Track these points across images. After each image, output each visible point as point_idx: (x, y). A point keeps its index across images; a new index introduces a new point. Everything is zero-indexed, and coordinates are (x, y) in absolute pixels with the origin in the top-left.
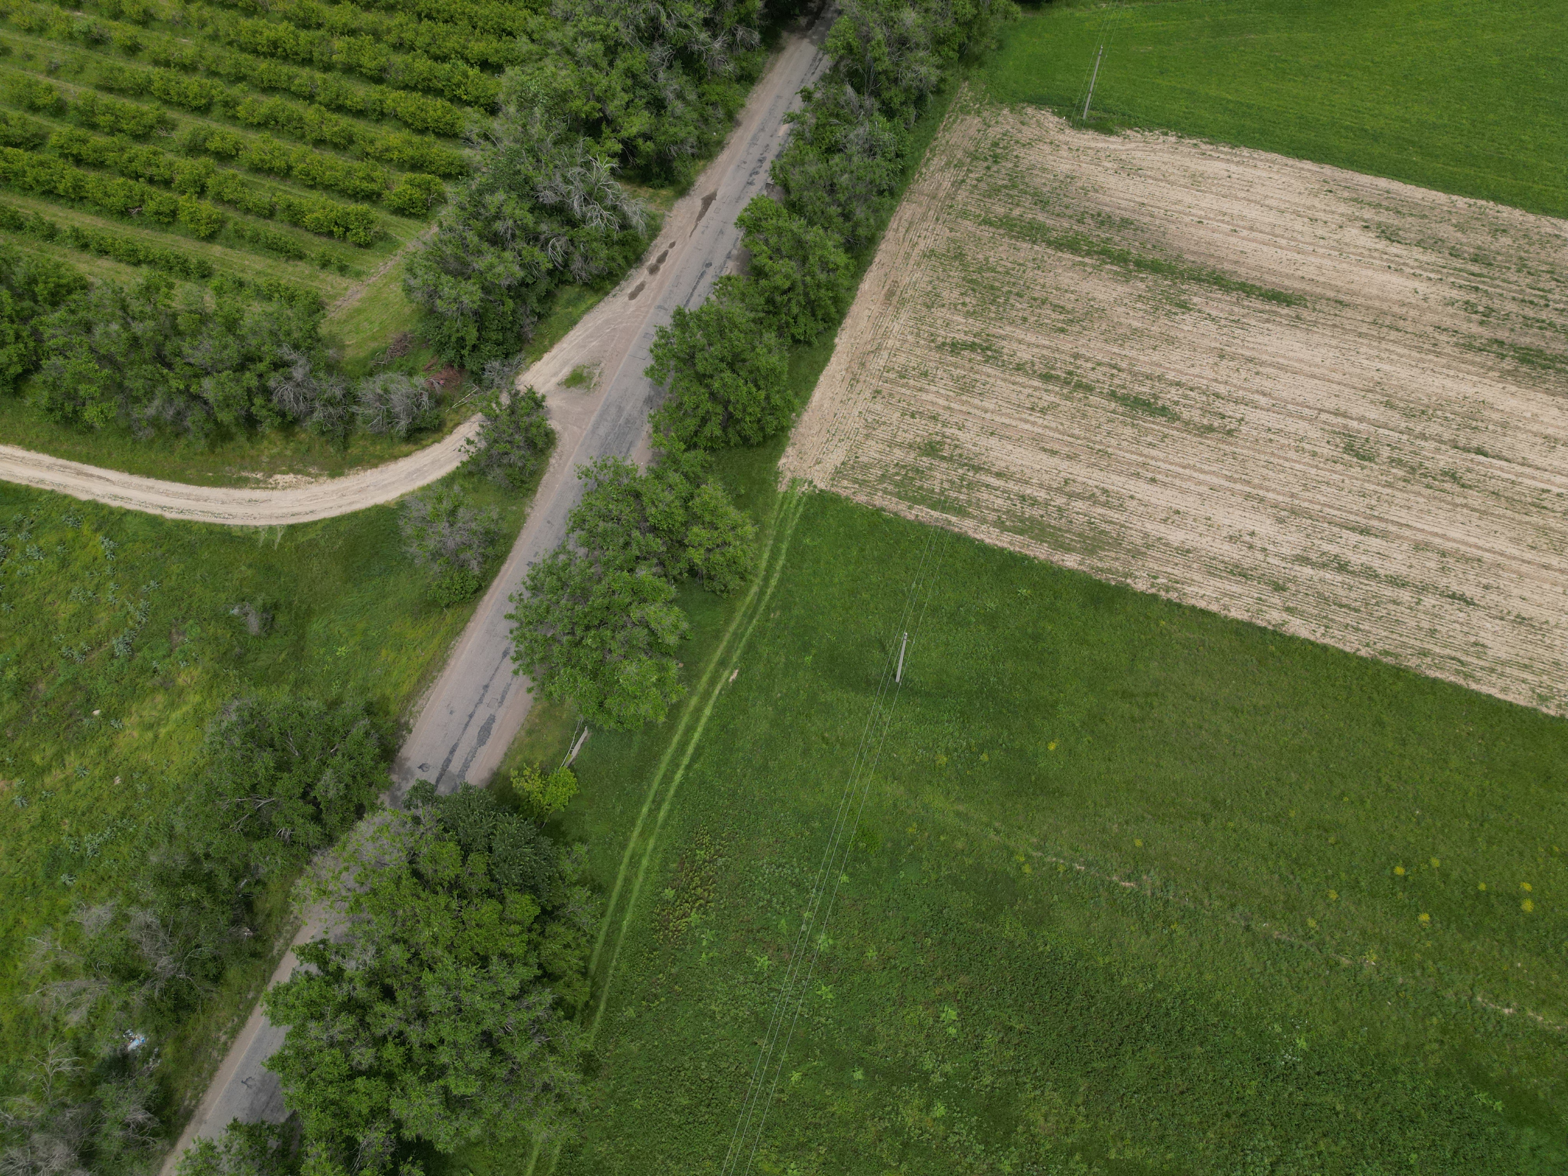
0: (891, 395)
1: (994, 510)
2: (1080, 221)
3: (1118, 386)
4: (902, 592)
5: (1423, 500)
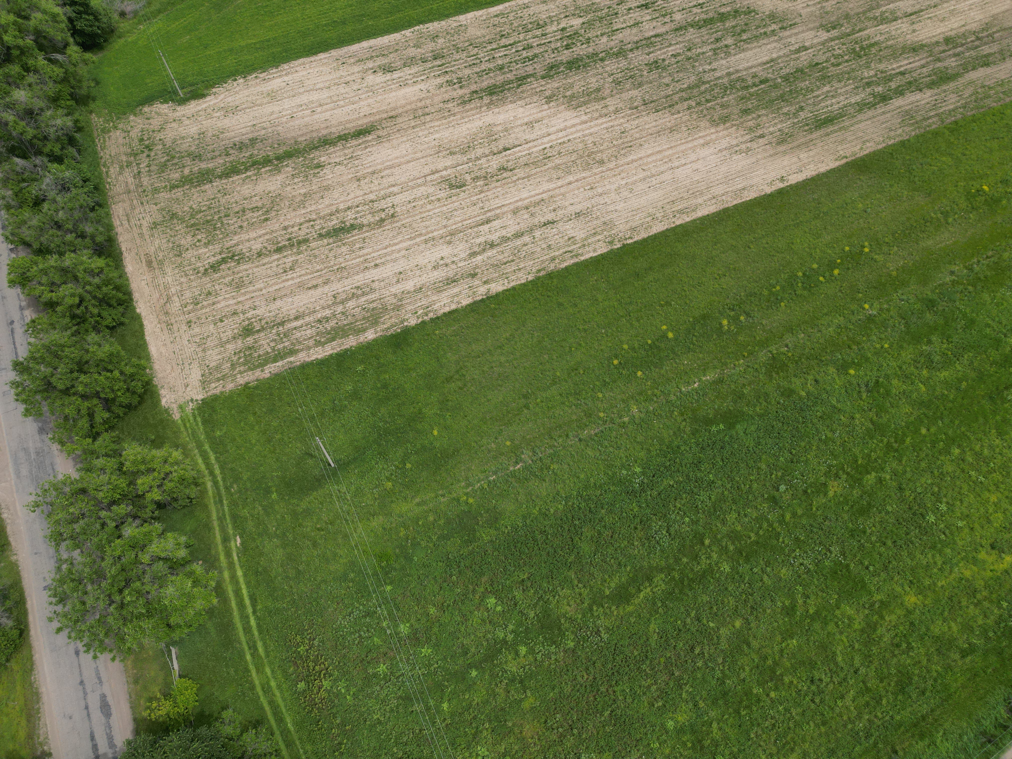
0: (198, 318)
1: (310, 338)
2: (227, 155)
3: (320, 229)
4: (297, 418)
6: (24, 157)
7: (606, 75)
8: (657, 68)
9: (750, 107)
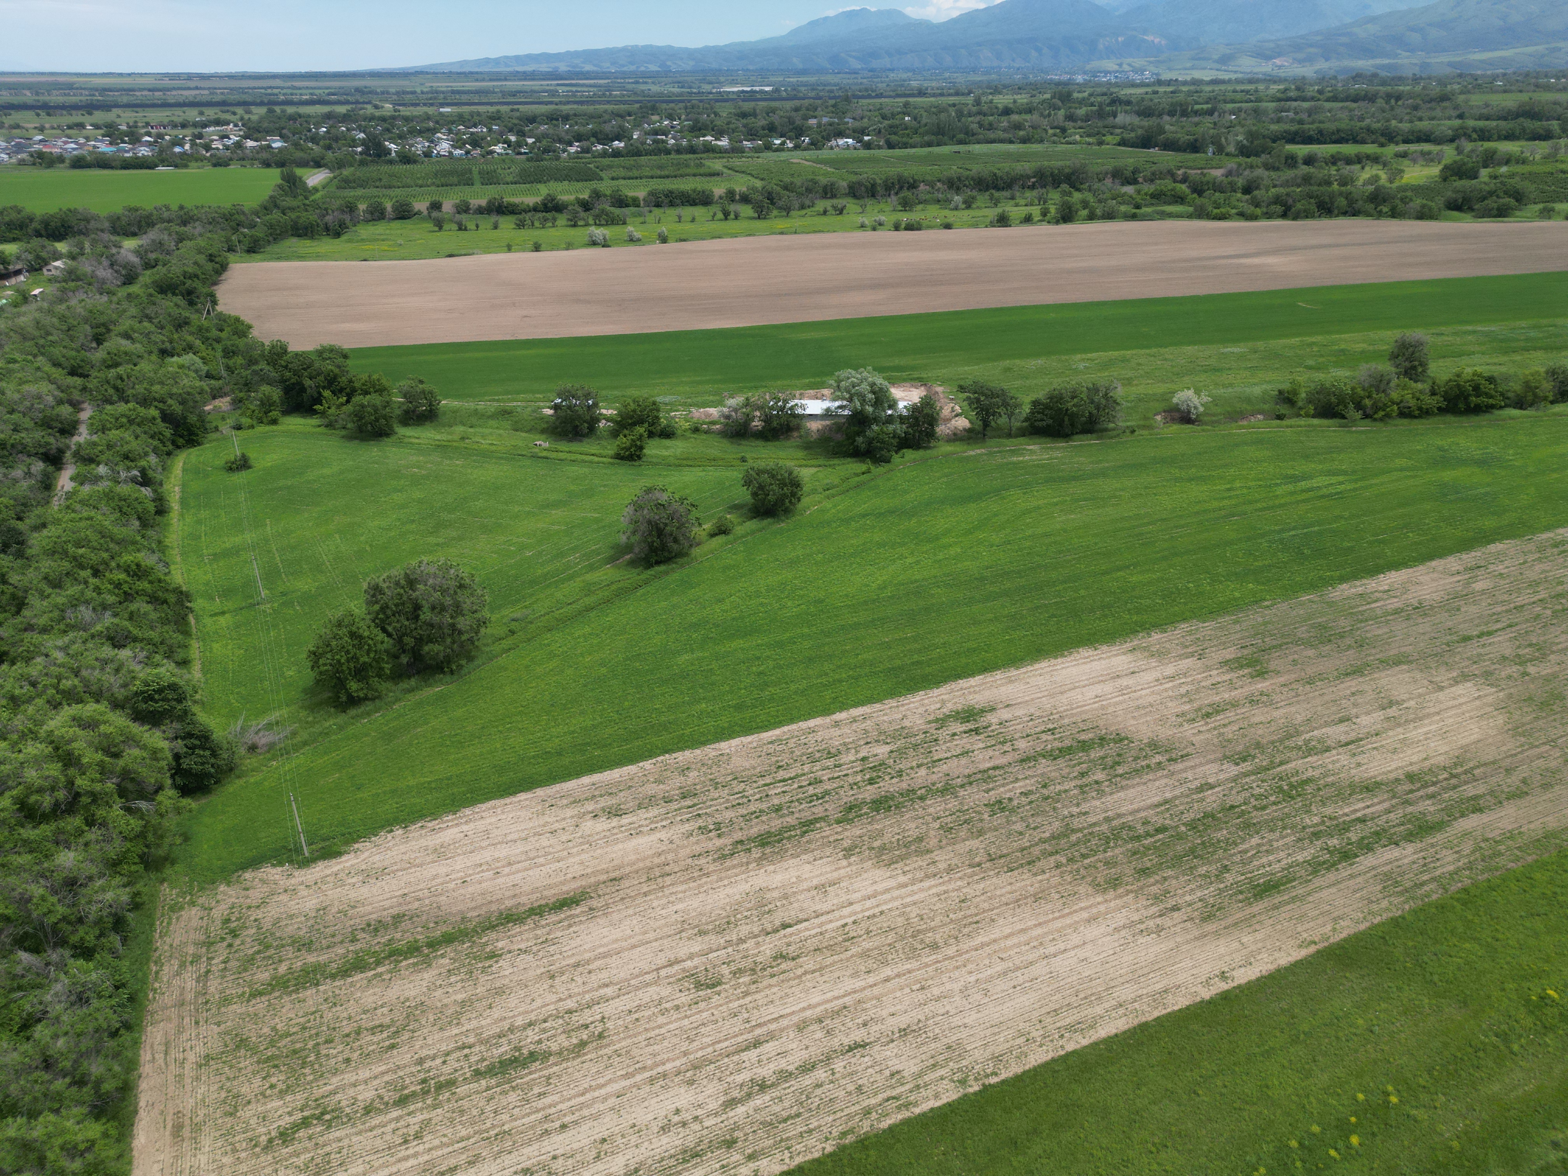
2: (354, 940)
3: (477, 1062)
5: (775, 990)
6: (36, 950)
7: (929, 819)
8: (1003, 810)
9: (1149, 865)
